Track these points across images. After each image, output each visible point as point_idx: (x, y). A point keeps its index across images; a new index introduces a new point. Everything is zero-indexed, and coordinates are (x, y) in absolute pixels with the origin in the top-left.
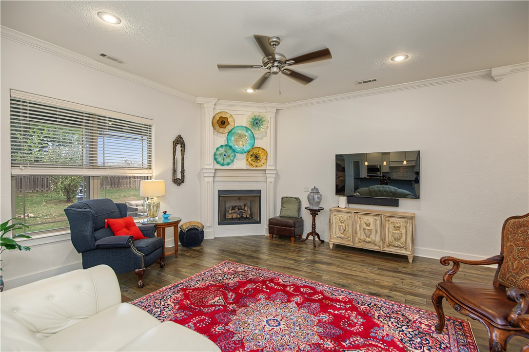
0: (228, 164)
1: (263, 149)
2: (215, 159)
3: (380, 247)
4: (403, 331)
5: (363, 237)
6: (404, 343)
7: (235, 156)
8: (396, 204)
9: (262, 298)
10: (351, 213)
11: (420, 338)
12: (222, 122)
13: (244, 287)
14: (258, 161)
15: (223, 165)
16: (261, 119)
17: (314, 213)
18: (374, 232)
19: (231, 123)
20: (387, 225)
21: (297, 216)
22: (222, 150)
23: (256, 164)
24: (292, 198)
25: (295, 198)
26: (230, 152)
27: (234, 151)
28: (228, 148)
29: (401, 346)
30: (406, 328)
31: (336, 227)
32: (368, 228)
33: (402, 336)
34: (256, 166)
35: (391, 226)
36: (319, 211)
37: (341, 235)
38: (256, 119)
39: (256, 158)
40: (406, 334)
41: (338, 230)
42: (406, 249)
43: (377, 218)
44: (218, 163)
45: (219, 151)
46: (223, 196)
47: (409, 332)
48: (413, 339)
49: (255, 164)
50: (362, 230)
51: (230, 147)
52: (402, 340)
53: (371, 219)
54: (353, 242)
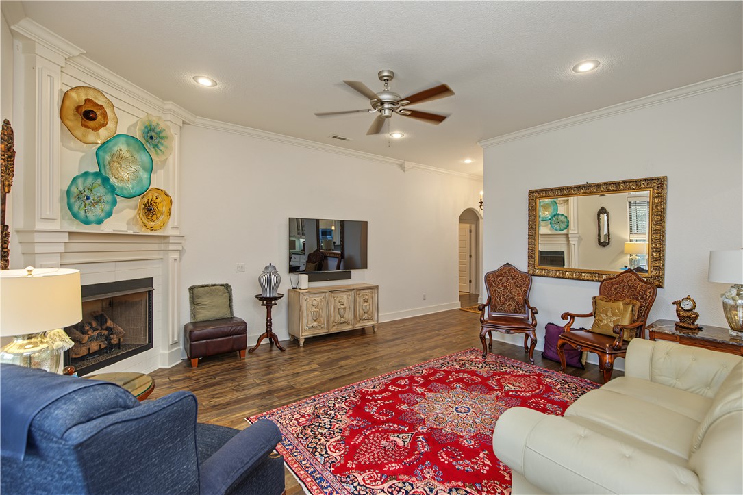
0: (100, 222)
1: (166, 194)
2: (69, 206)
3: (353, 325)
5: (338, 319)
7: (115, 203)
8: (349, 276)
10: (325, 293)
12: (89, 115)
14: (154, 218)
15: (87, 222)
16: (159, 132)
17: (269, 302)
18: (347, 309)
19: (110, 125)
20: (358, 299)
21: (230, 316)
22: (83, 185)
23: (153, 224)
24: (215, 285)
25: (221, 285)
26: (100, 191)
27: (112, 190)
28: (99, 181)
31: (308, 315)
32: (342, 307)
34: (153, 229)
35: (362, 300)
36: (276, 299)
37: (315, 324)
38: (151, 130)
39: (151, 210)
41: (310, 318)
42: (372, 320)
43: (350, 293)
44: (75, 216)
45: (77, 186)
49: (150, 224)
50: (337, 310)
51: (106, 180)
53: (344, 296)
54: (328, 329)
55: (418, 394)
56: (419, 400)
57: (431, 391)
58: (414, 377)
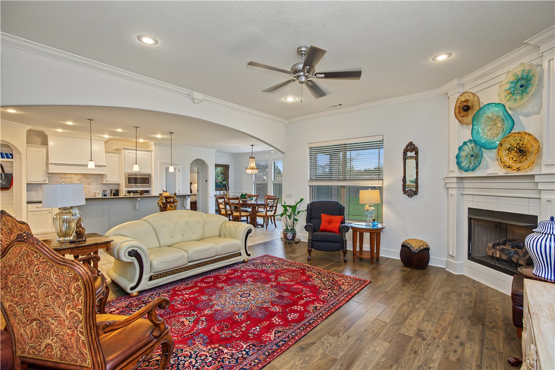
0: (473, 170)
2: (458, 163)
4: (190, 357)
6: (178, 349)
7: (483, 154)
11: (173, 364)
12: (464, 109)
14: (524, 159)
15: (467, 171)
16: (528, 75)
19: (476, 106)
22: (467, 149)
23: (518, 165)
26: (477, 150)
28: (474, 144)
29: (177, 346)
30: (191, 362)
33: (186, 353)
34: (518, 169)
38: (518, 80)
39: (522, 152)
40: (185, 357)
44: (461, 168)
45: (463, 150)
46: (477, 218)
47: (185, 361)
48: (176, 358)
49: (516, 165)
52: (182, 350)
55: (277, 305)
56: (276, 299)
57: (267, 309)
58: (282, 325)
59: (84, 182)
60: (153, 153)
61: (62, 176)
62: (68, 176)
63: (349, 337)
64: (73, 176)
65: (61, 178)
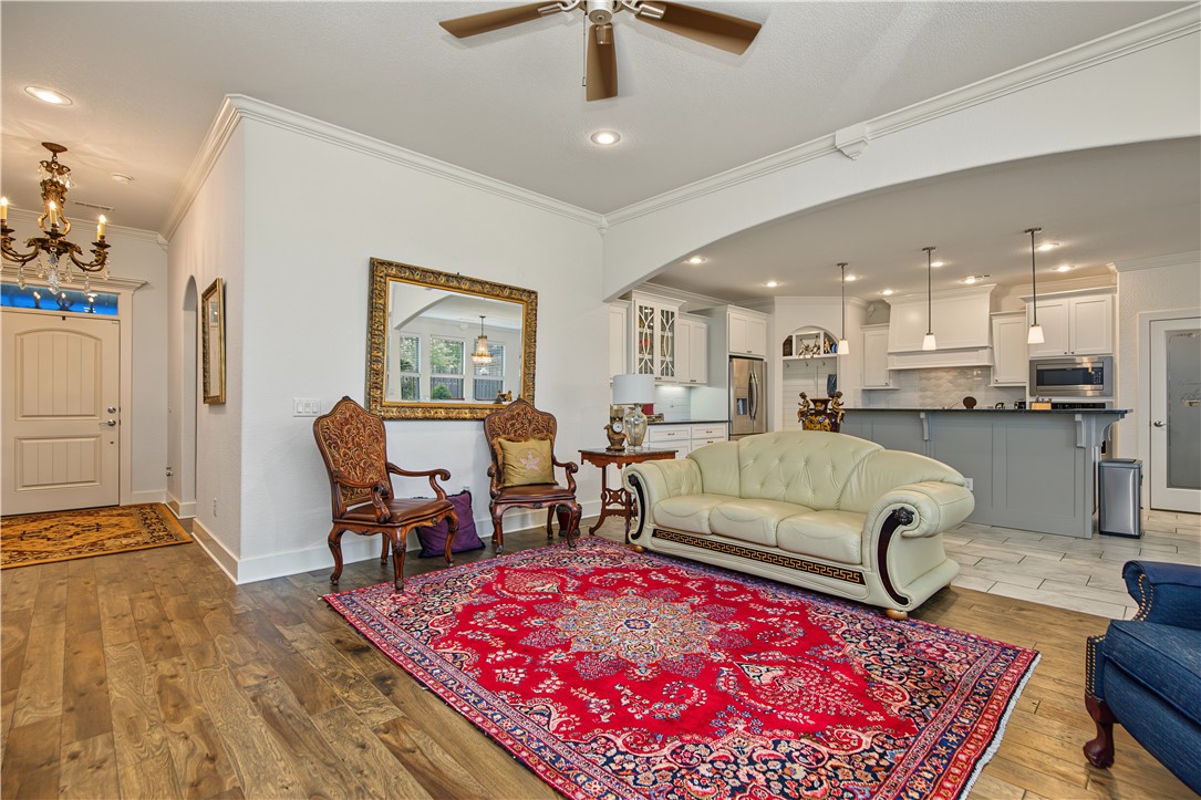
9: (643, 669)
13: (691, 707)
59: (961, 385)
60: (1117, 296)
61: (924, 375)
62: (933, 374)
63: (363, 746)
64: (941, 374)
65: (921, 379)
